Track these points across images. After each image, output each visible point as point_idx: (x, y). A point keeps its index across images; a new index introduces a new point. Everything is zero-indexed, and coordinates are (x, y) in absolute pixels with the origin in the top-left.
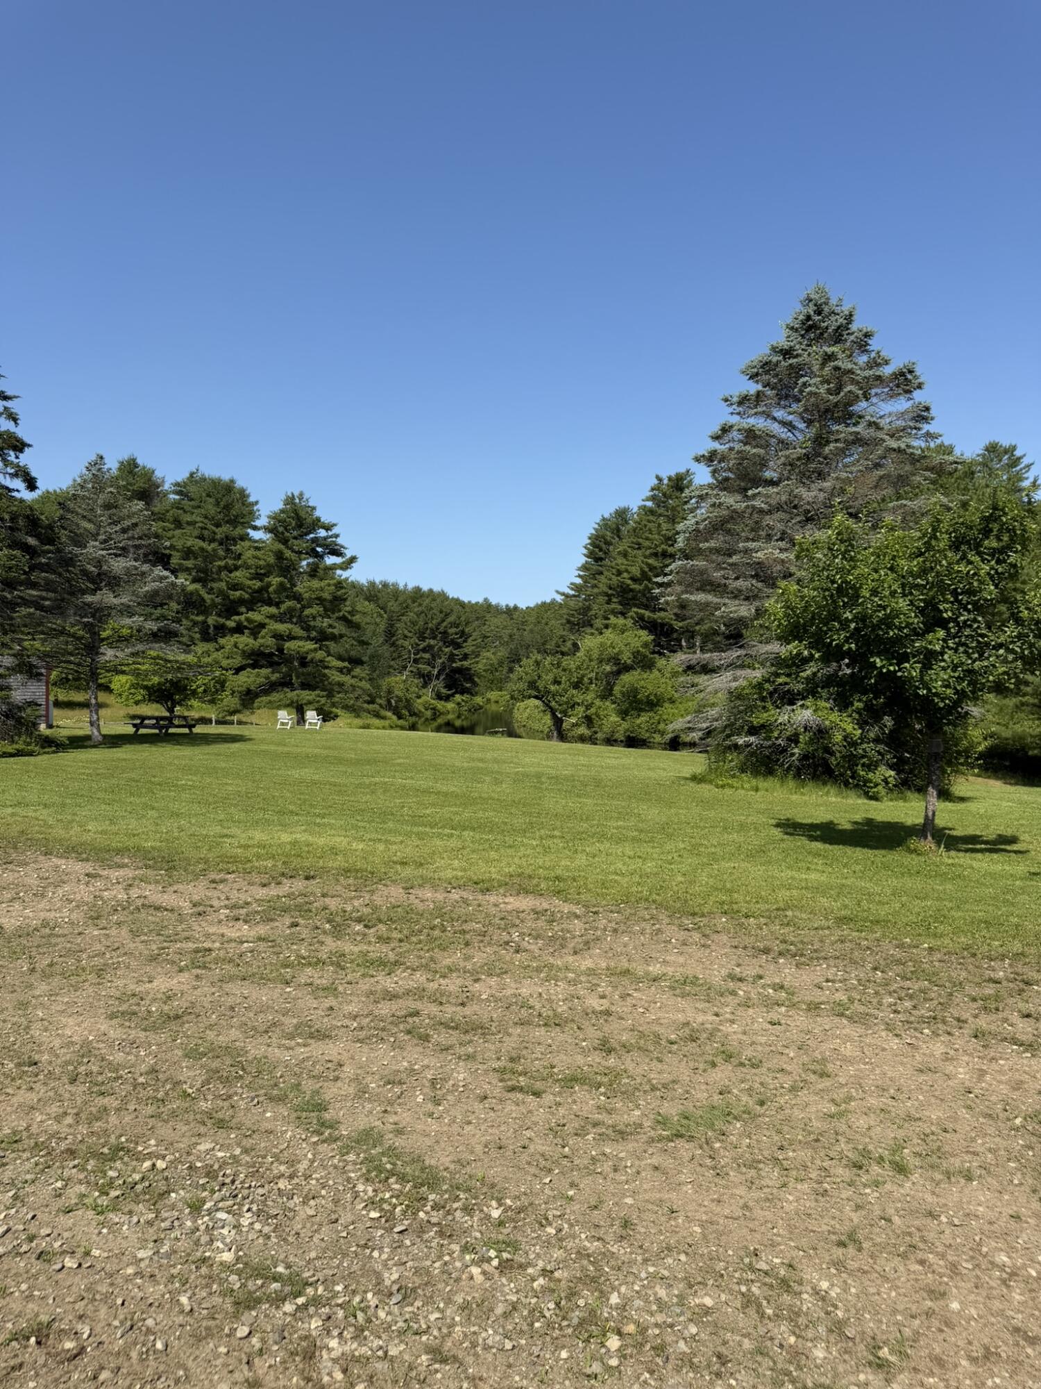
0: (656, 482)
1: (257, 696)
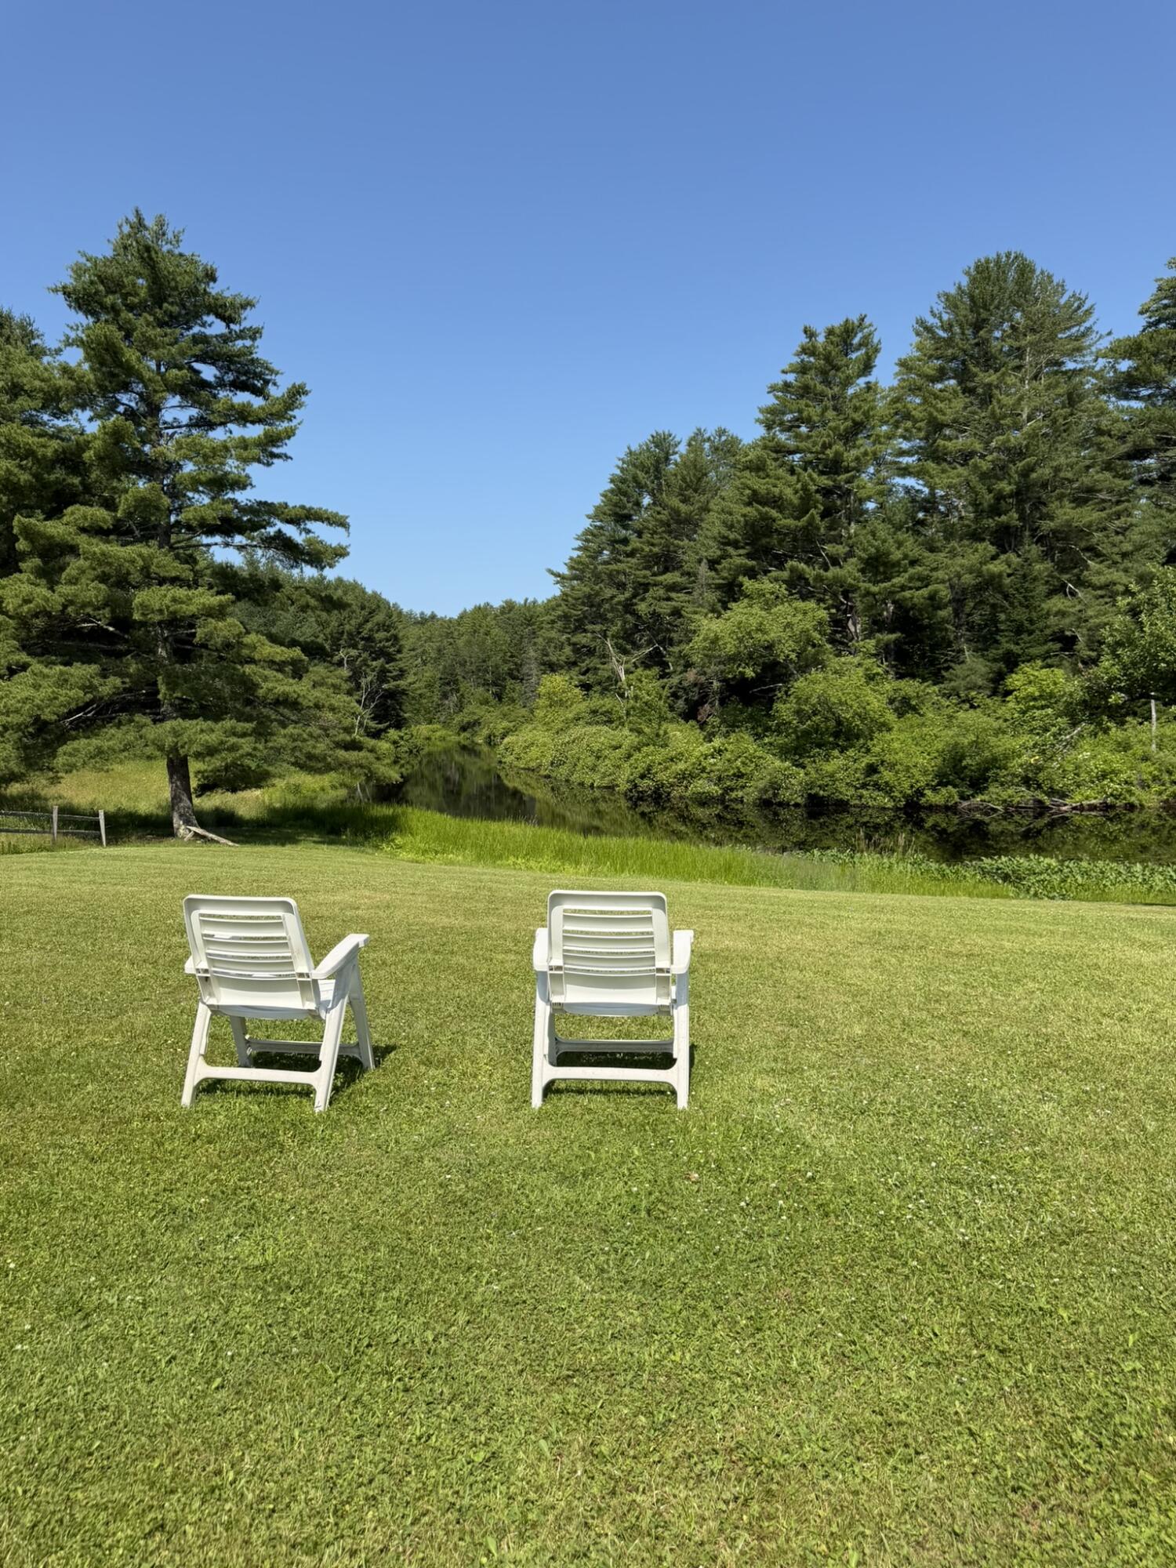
0: (804, 340)
1: (63, 738)
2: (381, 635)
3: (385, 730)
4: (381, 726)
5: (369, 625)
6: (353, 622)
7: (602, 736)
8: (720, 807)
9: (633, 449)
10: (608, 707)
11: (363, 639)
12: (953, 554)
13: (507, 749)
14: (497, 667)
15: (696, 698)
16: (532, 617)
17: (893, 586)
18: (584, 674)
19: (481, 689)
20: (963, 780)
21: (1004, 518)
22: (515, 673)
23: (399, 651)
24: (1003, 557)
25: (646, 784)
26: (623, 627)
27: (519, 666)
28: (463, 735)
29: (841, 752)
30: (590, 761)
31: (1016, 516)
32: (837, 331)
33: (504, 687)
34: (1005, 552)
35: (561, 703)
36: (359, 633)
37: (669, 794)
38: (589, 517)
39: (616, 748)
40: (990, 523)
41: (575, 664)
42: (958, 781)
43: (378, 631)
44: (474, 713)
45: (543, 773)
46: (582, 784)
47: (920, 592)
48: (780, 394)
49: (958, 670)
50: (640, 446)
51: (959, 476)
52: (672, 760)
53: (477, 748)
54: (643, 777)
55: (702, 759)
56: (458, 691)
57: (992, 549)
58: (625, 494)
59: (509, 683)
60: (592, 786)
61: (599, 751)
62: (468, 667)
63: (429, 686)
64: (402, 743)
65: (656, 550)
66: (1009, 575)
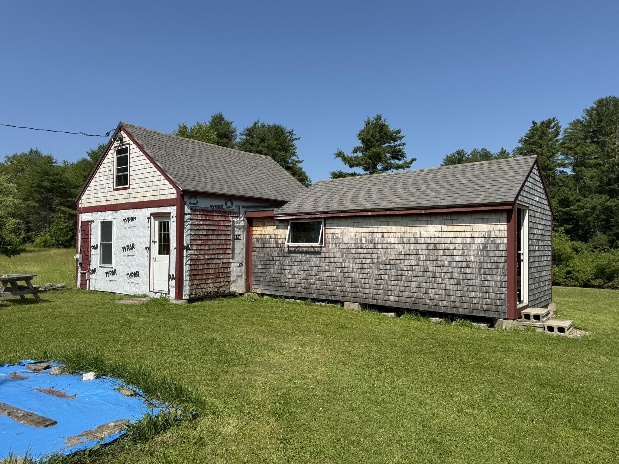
12: (592, 198)
17: (571, 209)
20: (604, 277)
21: (612, 187)
24: (612, 200)
29: (557, 266)
31: (617, 186)
32: (545, 122)
34: (612, 198)
40: (607, 188)
42: (603, 277)
47: (581, 211)
48: (523, 143)
49: (595, 238)
51: (595, 172)
57: (608, 197)
66: (615, 206)
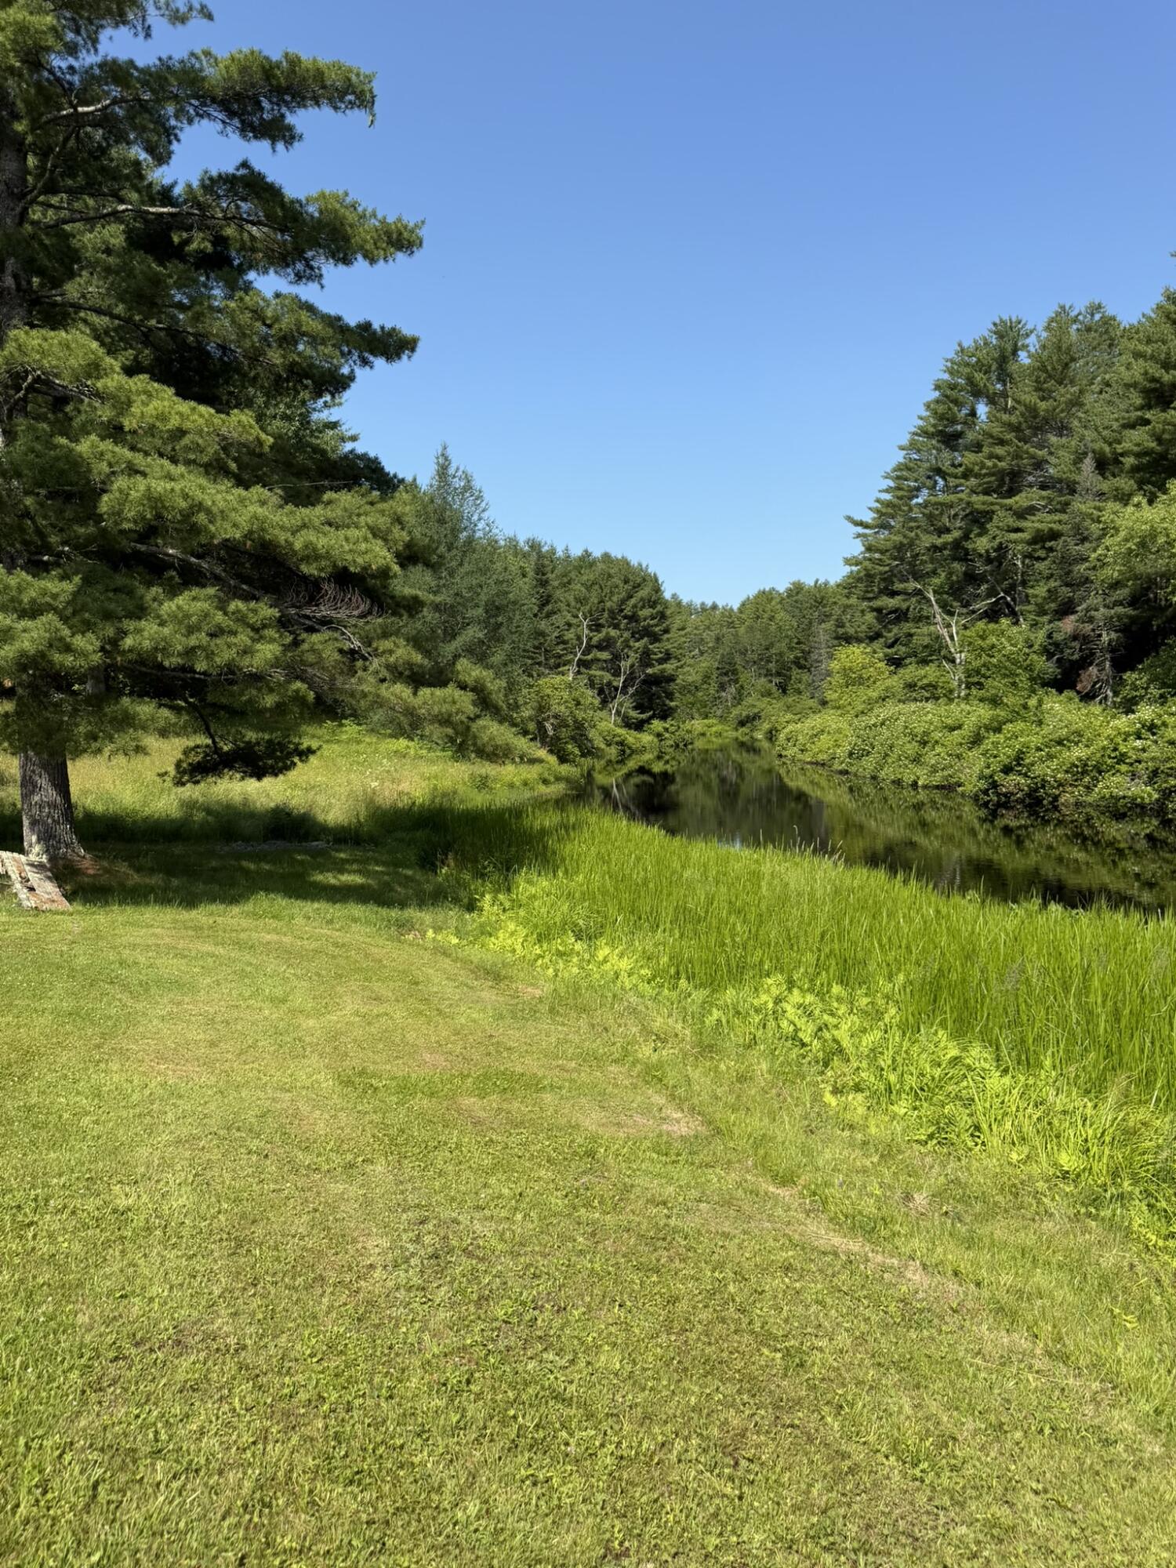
2: (646, 612)
3: (648, 721)
4: (643, 716)
5: (633, 601)
6: (615, 599)
7: (928, 715)
8: (1155, 822)
9: (965, 345)
10: (931, 679)
11: (625, 617)
13: (788, 740)
14: (781, 654)
15: (1076, 657)
16: (823, 598)
18: (891, 646)
19: (763, 680)
22: (802, 662)
23: (666, 631)
25: (1012, 782)
26: (948, 578)
27: (806, 654)
28: (741, 730)
30: (912, 748)
33: (790, 678)
35: (861, 681)
36: (622, 611)
37: (1056, 798)
38: (902, 448)
39: (952, 729)
41: (878, 636)
43: (643, 607)
44: (754, 706)
45: (837, 766)
46: (898, 783)
50: (975, 342)
52: (1060, 743)
53: (757, 744)
54: (1007, 770)
55: (1119, 740)
56: (736, 681)
58: (956, 402)
59: (795, 673)
60: (915, 785)
61: (926, 733)
62: (749, 655)
63: (706, 678)
64: (667, 735)
65: (1002, 464)
